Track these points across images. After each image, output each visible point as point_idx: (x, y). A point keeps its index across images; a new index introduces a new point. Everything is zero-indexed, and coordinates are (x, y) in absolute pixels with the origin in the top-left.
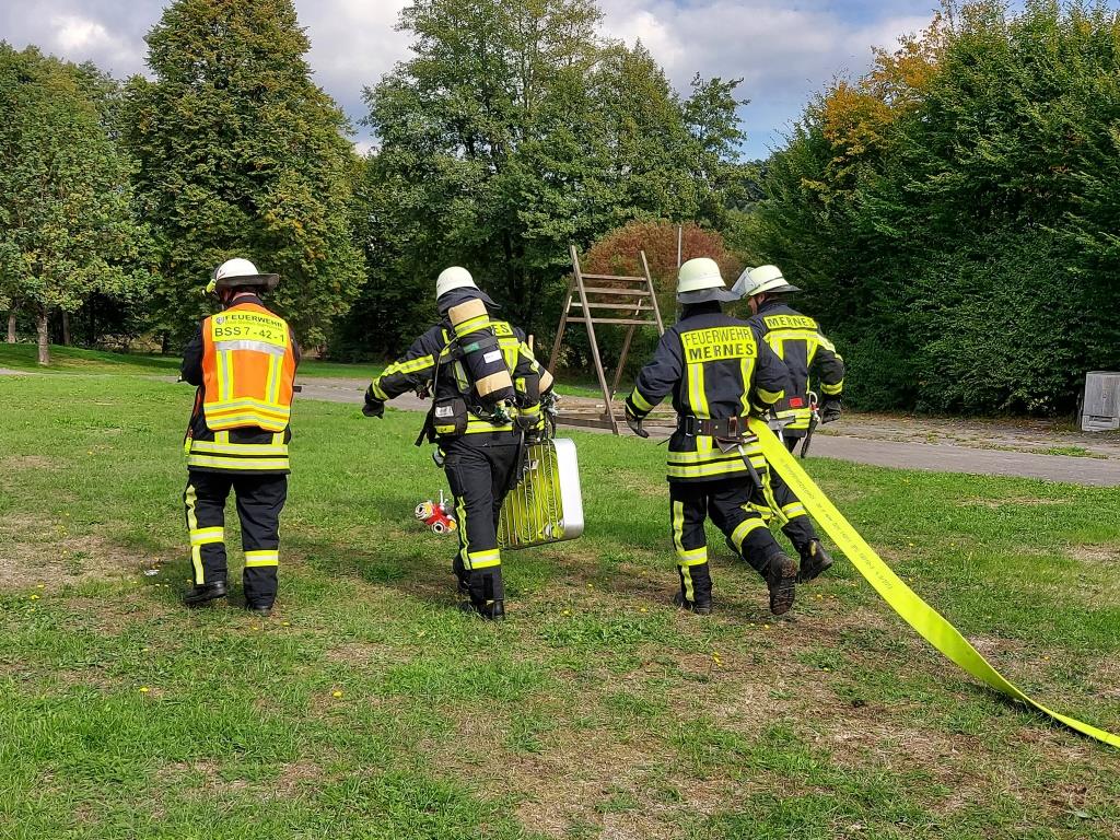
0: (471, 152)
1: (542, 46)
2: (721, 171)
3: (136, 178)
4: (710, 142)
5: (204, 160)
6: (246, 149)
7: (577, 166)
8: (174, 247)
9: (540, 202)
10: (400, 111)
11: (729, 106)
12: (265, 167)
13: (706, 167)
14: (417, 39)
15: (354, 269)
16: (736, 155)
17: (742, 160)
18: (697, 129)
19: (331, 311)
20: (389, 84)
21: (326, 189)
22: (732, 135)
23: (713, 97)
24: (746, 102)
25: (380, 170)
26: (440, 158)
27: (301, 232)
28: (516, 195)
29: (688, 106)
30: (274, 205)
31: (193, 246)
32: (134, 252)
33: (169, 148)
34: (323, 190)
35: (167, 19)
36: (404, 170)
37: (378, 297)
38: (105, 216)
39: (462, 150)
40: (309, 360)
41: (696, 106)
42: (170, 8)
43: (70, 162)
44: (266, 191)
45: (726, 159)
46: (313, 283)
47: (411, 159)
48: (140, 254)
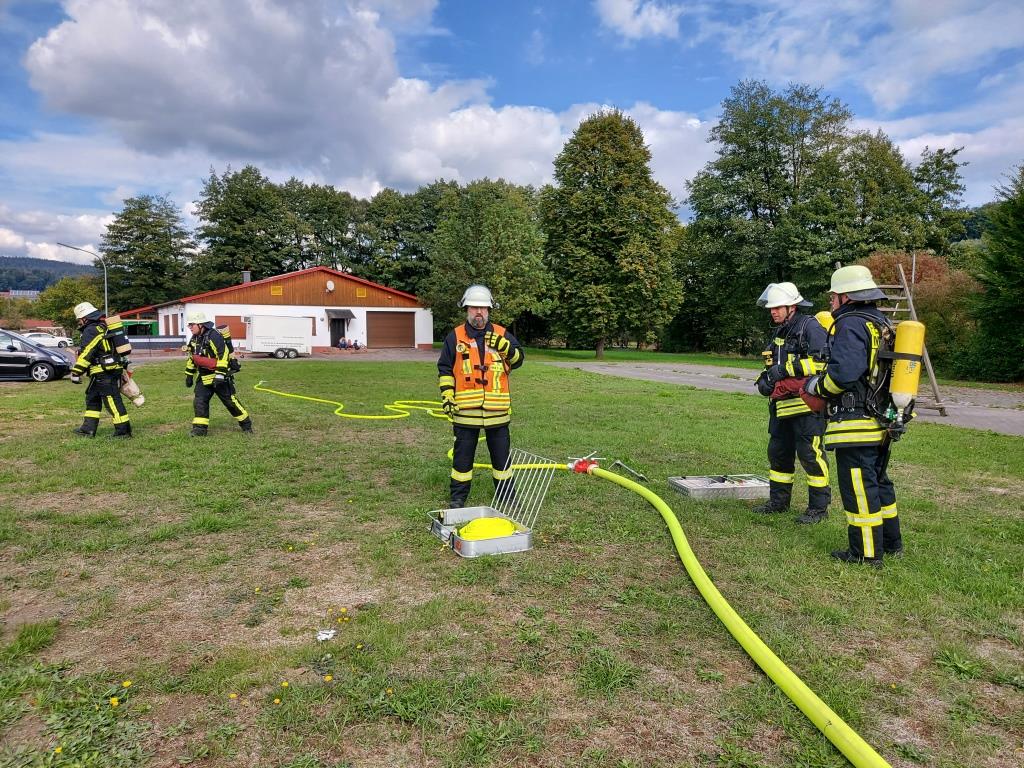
0: (756, 215)
1: (807, 141)
2: (945, 215)
3: (547, 245)
4: (936, 194)
5: (585, 232)
6: (609, 224)
7: (832, 217)
8: (567, 285)
9: (805, 243)
10: (708, 193)
11: (952, 168)
12: (621, 234)
13: (933, 213)
14: (722, 146)
15: (675, 293)
16: (957, 202)
17: (962, 205)
18: (925, 186)
19: (660, 320)
20: (702, 176)
21: (658, 245)
22: (955, 188)
23: (939, 162)
24: (965, 164)
25: (695, 231)
26: (735, 220)
27: (642, 272)
28: (787, 239)
29: (919, 170)
30: (626, 257)
31: (577, 284)
32: (544, 289)
33: (565, 227)
34: (657, 245)
35: (567, 149)
36: (710, 230)
37: (693, 312)
38: (527, 269)
39: (750, 214)
40: (650, 351)
41: (925, 170)
42: (568, 142)
43: (508, 238)
44: (621, 248)
45: (948, 206)
46: (649, 304)
47: (715, 222)
48: (547, 290)
